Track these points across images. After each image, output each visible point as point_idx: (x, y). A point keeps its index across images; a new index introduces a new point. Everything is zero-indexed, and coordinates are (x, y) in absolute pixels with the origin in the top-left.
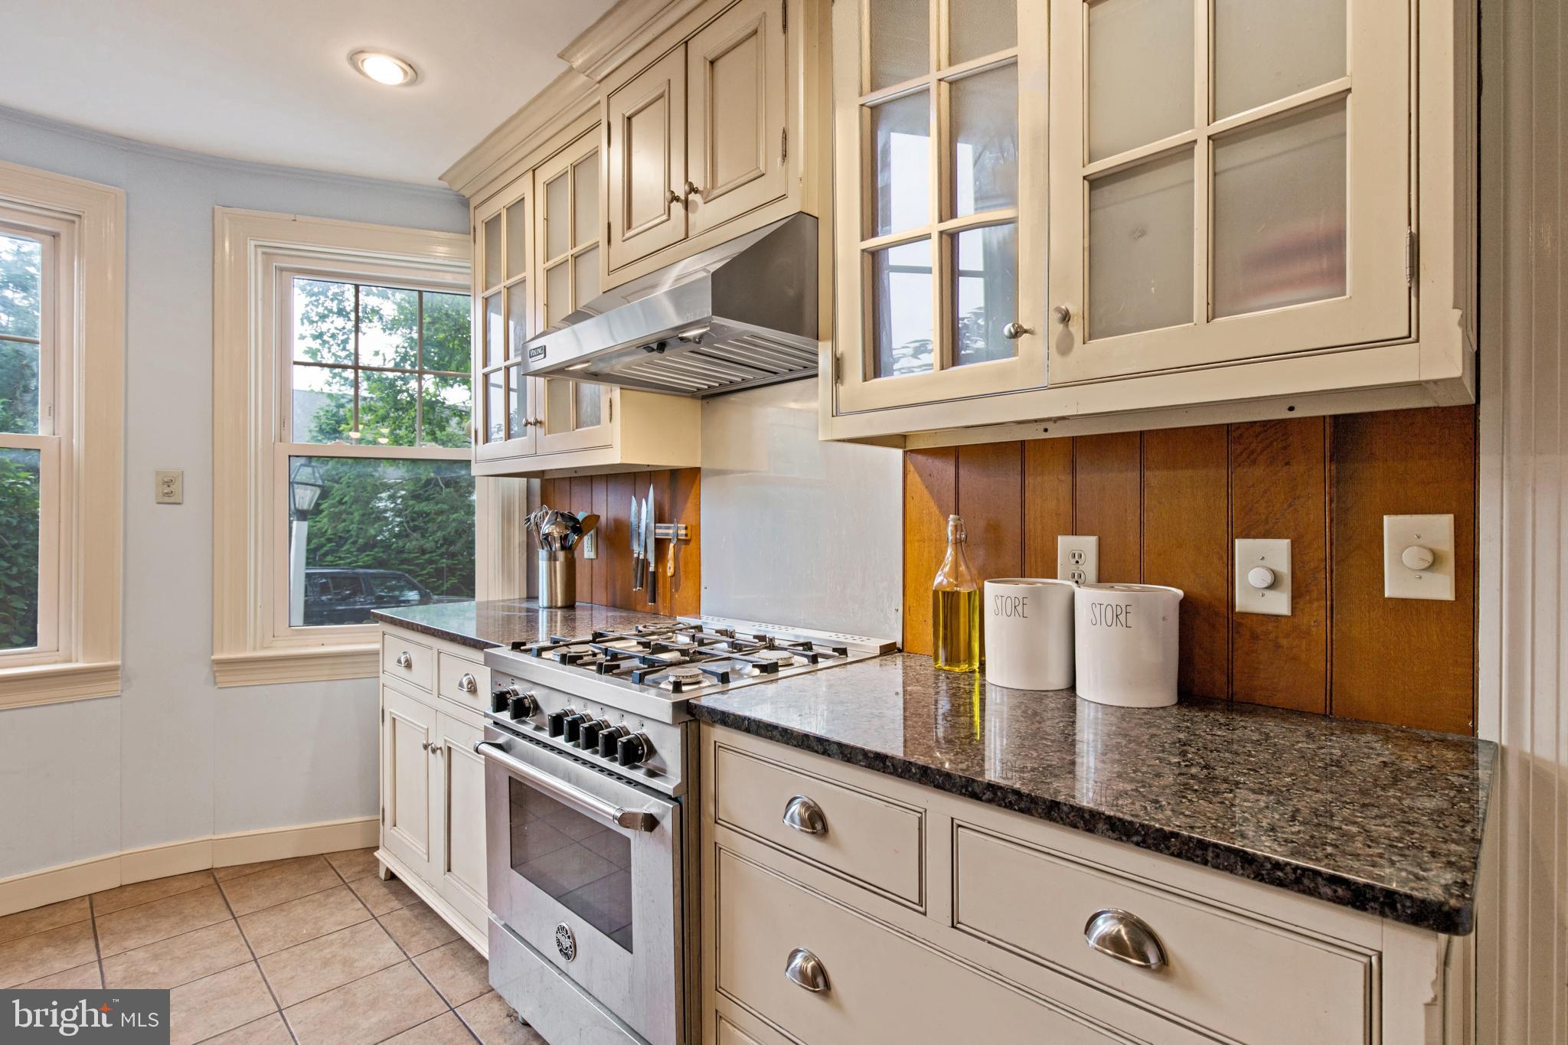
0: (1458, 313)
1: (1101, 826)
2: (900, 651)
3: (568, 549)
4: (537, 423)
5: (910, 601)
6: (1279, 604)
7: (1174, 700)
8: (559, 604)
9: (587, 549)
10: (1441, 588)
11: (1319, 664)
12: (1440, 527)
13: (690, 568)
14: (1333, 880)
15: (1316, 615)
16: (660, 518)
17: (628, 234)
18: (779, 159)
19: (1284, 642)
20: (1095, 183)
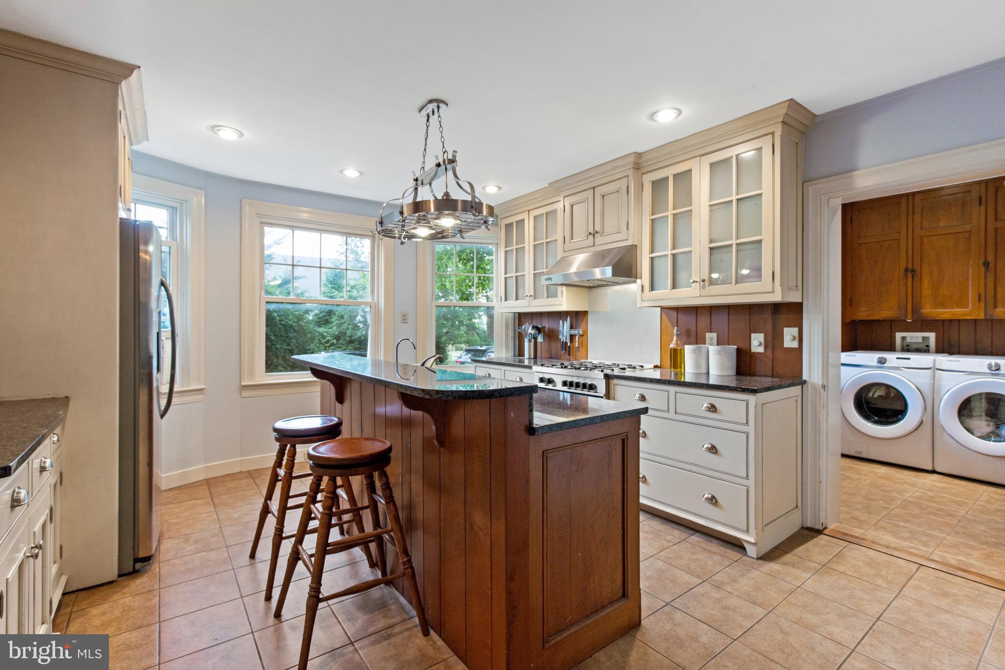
0: (781, 288)
1: (704, 386)
2: (659, 367)
3: (535, 339)
4: (531, 296)
5: (663, 353)
6: (761, 350)
7: (735, 374)
8: (532, 357)
9: (540, 339)
10: (795, 345)
11: (770, 365)
12: (795, 331)
13: (584, 345)
14: (741, 388)
15: (770, 353)
16: (572, 327)
17: (572, 241)
18: (626, 229)
19: (763, 359)
20: (711, 249)
